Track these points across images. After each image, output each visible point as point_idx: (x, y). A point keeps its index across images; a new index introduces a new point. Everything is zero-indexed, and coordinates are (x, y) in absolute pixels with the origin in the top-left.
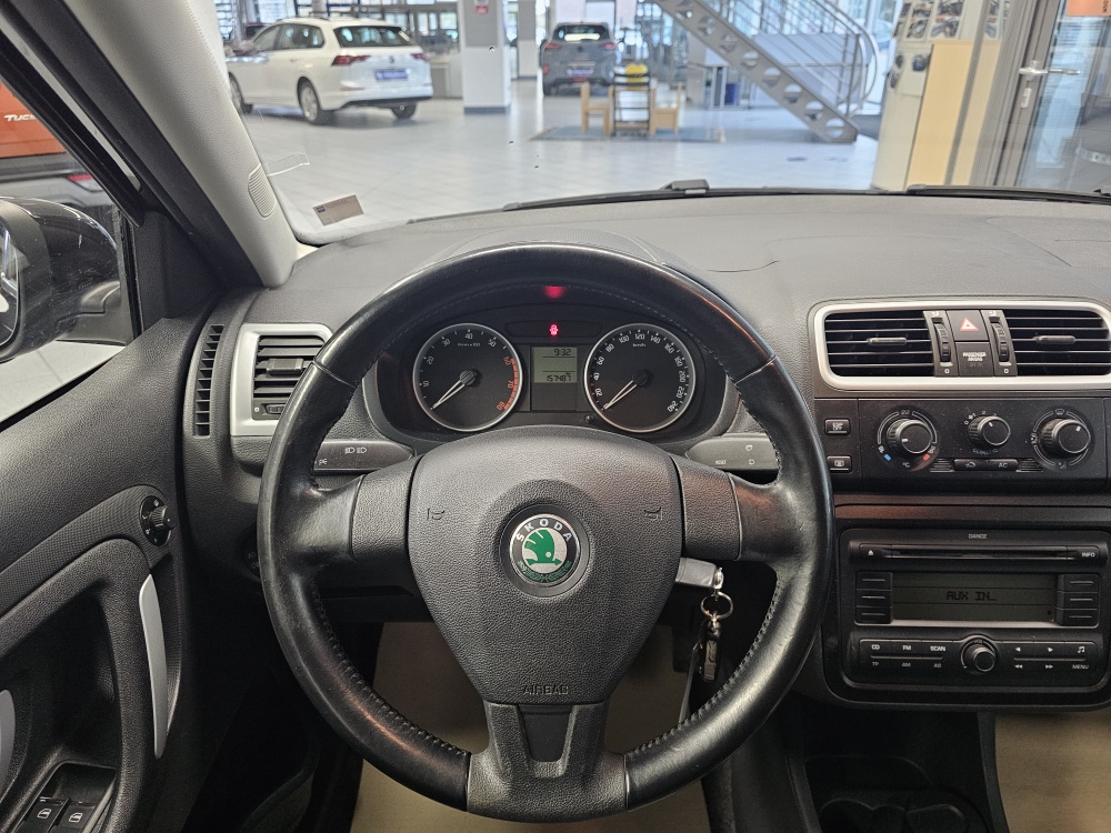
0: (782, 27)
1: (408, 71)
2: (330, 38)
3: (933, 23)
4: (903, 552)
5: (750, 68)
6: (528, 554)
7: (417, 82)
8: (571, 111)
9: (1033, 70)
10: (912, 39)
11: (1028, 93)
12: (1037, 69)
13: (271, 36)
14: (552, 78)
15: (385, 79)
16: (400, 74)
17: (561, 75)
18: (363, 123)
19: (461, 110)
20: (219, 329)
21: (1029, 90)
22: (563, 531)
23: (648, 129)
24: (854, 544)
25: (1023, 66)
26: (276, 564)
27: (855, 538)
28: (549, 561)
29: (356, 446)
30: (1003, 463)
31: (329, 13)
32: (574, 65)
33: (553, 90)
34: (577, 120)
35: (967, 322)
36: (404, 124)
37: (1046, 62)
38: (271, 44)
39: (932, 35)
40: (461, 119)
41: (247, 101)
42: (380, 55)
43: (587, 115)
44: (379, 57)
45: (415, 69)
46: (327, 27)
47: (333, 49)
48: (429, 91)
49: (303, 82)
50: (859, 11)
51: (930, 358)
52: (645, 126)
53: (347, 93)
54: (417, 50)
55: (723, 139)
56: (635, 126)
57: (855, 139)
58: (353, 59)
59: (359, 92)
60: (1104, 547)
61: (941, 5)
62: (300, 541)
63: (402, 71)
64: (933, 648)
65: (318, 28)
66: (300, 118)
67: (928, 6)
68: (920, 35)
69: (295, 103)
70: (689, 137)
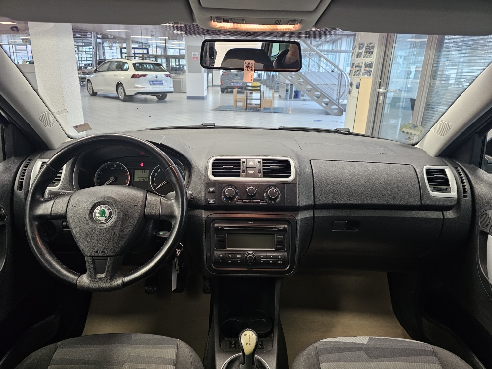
0: (319, 69)
1: (164, 82)
2: (132, 67)
3: (362, 71)
4: (229, 227)
5: (301, 85)
6: (98, 215)
7: (167, 86)
8: (230, 99)
9: (382, 90)
10: (355, 76)
11: (381, 98)
12: (384, 89)
13: (107, 65)
14: (225, 86)
15: (154, 84)
16: (160, 82)
17: (229, 85)
18: (145, 101)
19: (186, 97)
20: (30, 160)
21: (382, 97)
22: (109, 209)
23: (260, 107)
24: (216, 225)
25: (379, 88)
26: (29, 218)
27: (216, 223)
28: (104, 217)
29: (63, 192)
30: (256, 201)
31: (135, 57)
32: (235, 81)
33: (226, 91)
34: (232, 103)
35: (251, 162)
36: (162, 102)
37: (386, 87)
38: (107, 69)
39: (362, 75)
40: (186, 101)
41: (95, 91)
42: (151, 75)
43: (236, 101)
44: (152, 75)
45: (166, 81)
46: (130, 63)
47: (132, 72)
48: (172, 89)
49: (119, 84)
50: (348, 64)
51: (239, 172)
52: (259, 106)
53: (137, 89)
54: (168, 73)
55: (290, 112)
56: (256, 106)
57: (342, 114)
58: (141, 76)
59: (142, 89)
60: (286, 226)
61: (365, 64)
62: (36, 213)
63: (161, 81)
64: (237, 256)
65: (126, 63)
66: (117, 98)
67: (361, 64)
68: (358, 75)
69: (115, 92)
70: (276, 111)
